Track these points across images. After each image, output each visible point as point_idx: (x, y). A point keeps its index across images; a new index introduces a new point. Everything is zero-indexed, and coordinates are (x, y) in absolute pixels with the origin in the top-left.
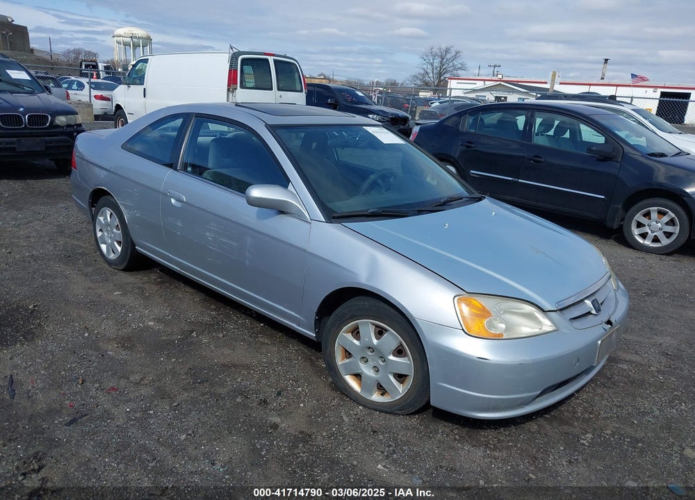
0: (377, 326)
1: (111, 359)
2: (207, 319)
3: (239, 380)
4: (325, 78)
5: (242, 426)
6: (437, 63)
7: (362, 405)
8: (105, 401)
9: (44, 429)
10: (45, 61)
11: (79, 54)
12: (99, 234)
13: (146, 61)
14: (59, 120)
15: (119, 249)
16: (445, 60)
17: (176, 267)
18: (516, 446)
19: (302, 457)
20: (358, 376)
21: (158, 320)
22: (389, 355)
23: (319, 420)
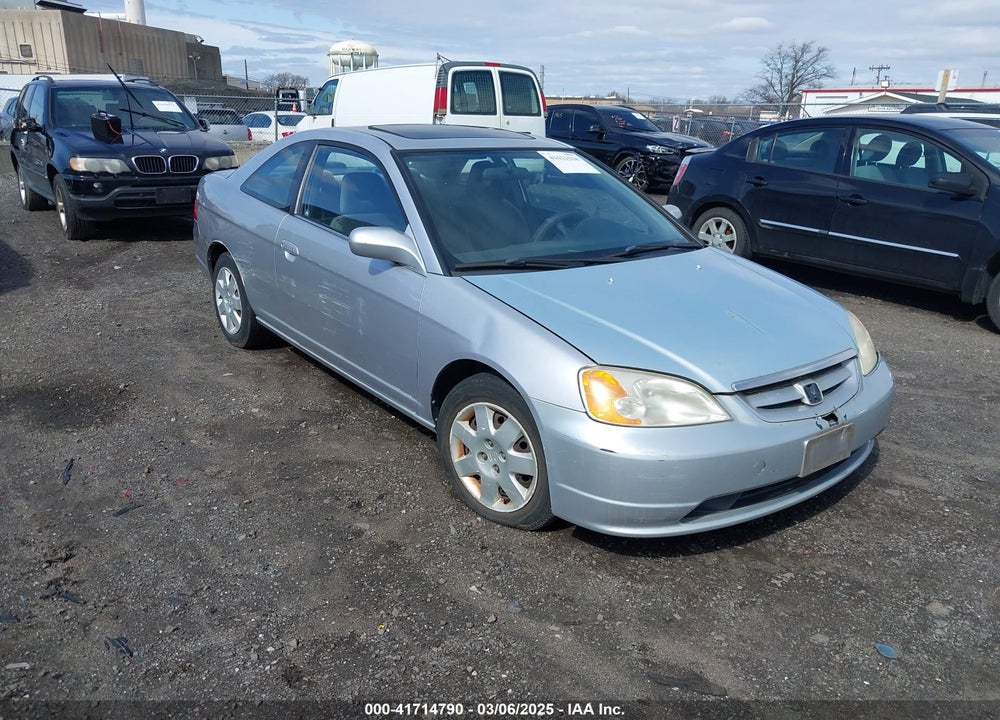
0: (497, 412)
1: (192, 448)
2: (327, 407)
3: (336, 479)
4: (618, 99)
5: (318, 531)
6: (787, 68)
7: (480, 516)
8: (167, 493)
9: (88, 518)
10: (238, 91)
11: (285, 80)
12: (219, 301)
13: (335, 82)
14: (210, 164)
15: (239, 319)
16: (800, 64)
17: (295, 342)
18: (672, 580)
19: (378, 570)
20: (477, 477)
21: (264, 407)
22: (509, 448)
23: (419, 530)
